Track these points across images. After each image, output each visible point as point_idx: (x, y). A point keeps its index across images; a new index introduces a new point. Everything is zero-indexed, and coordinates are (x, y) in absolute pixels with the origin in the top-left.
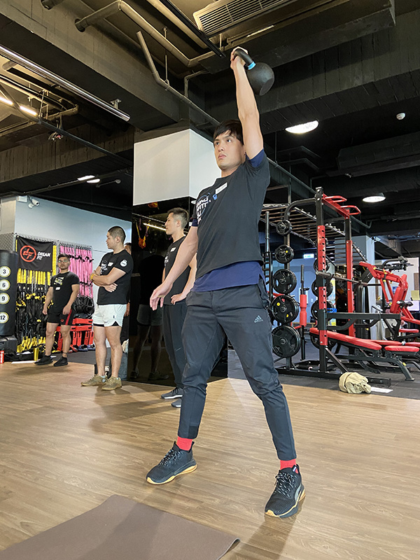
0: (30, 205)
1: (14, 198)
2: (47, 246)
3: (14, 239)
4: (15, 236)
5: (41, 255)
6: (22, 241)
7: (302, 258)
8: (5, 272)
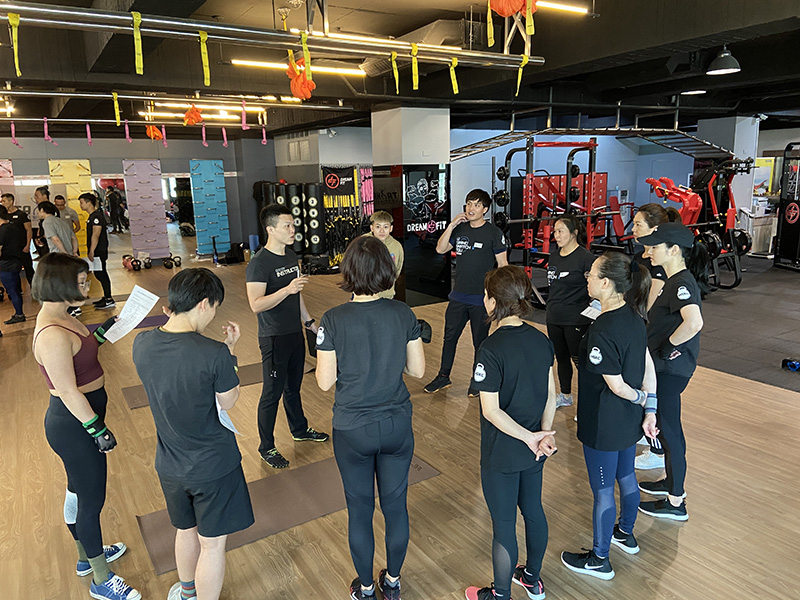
2: (348, 171)
3: (320, 169)
5: (343, 181)
6: (327, 170)
8: (313, 202)
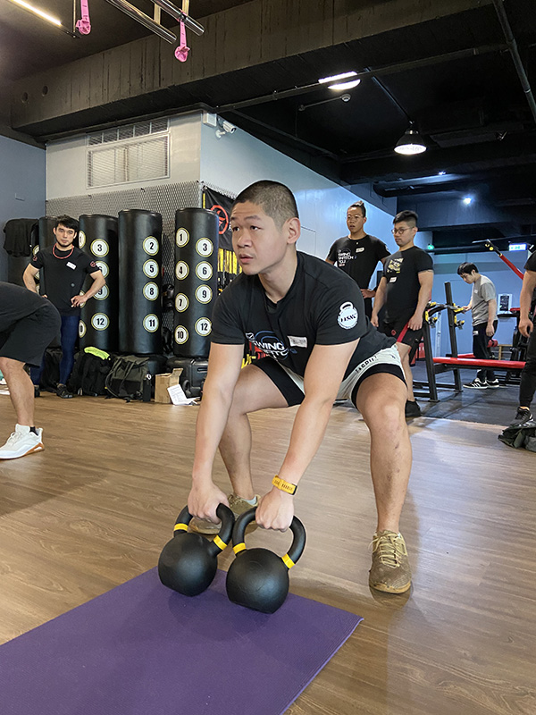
0: (218, 133)
1: (197, 117)
3: (200, 193)
4: (201, 186)
7: (508, 250)
8: (204, 247)
